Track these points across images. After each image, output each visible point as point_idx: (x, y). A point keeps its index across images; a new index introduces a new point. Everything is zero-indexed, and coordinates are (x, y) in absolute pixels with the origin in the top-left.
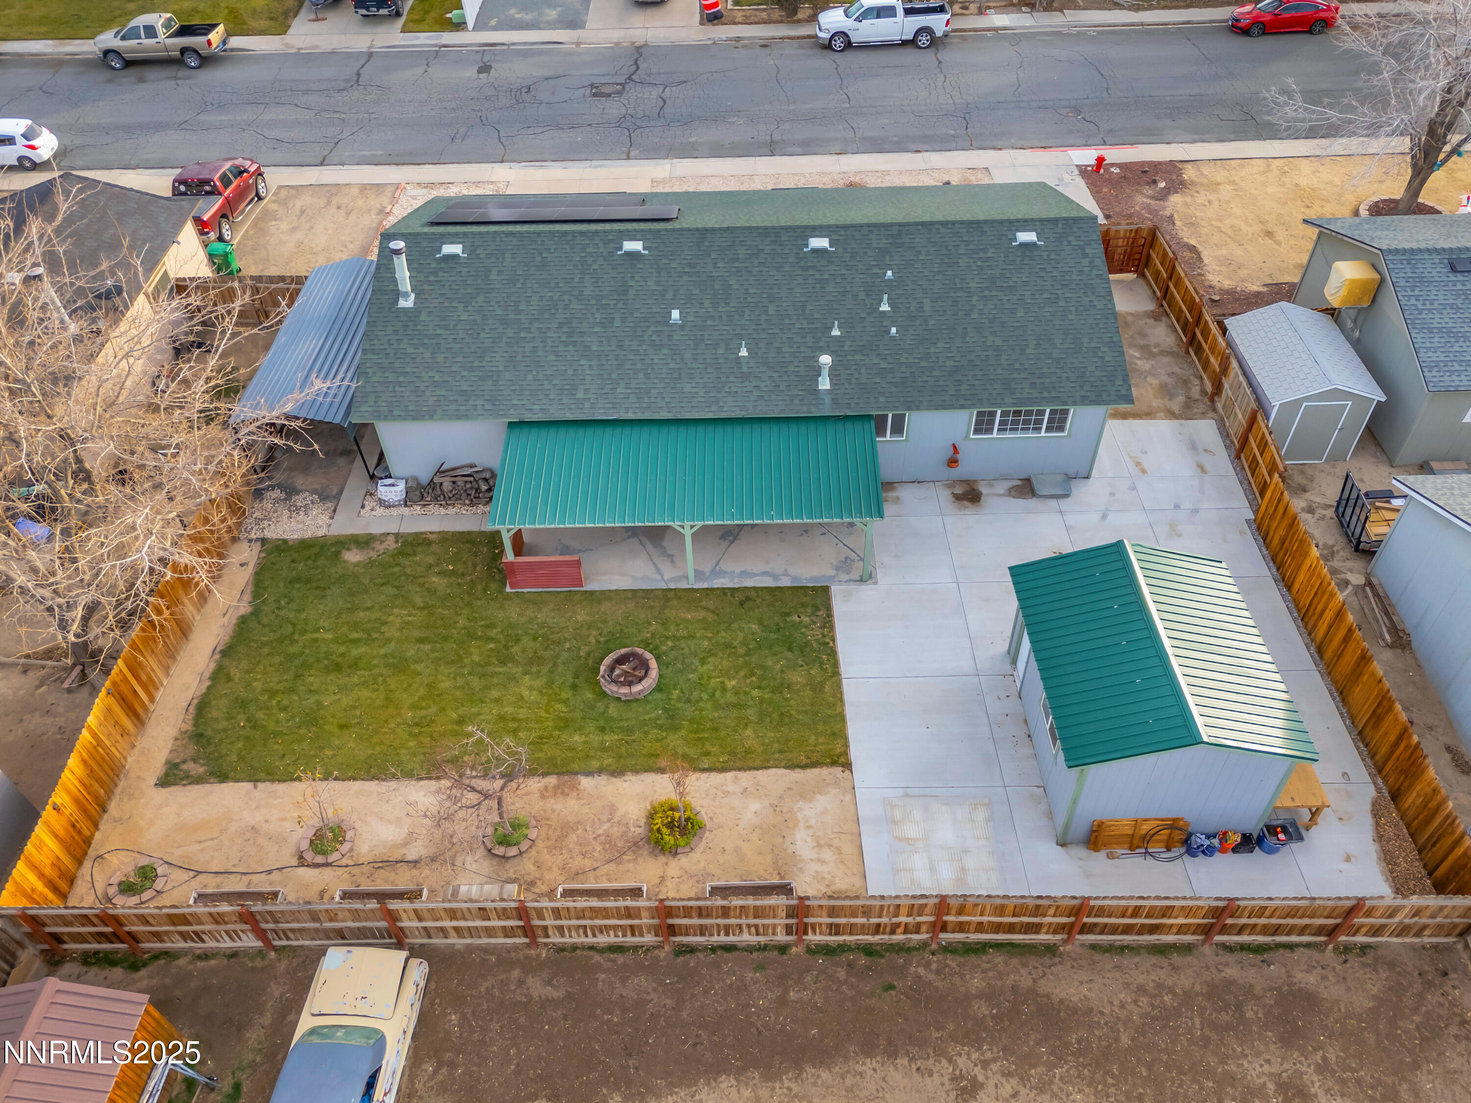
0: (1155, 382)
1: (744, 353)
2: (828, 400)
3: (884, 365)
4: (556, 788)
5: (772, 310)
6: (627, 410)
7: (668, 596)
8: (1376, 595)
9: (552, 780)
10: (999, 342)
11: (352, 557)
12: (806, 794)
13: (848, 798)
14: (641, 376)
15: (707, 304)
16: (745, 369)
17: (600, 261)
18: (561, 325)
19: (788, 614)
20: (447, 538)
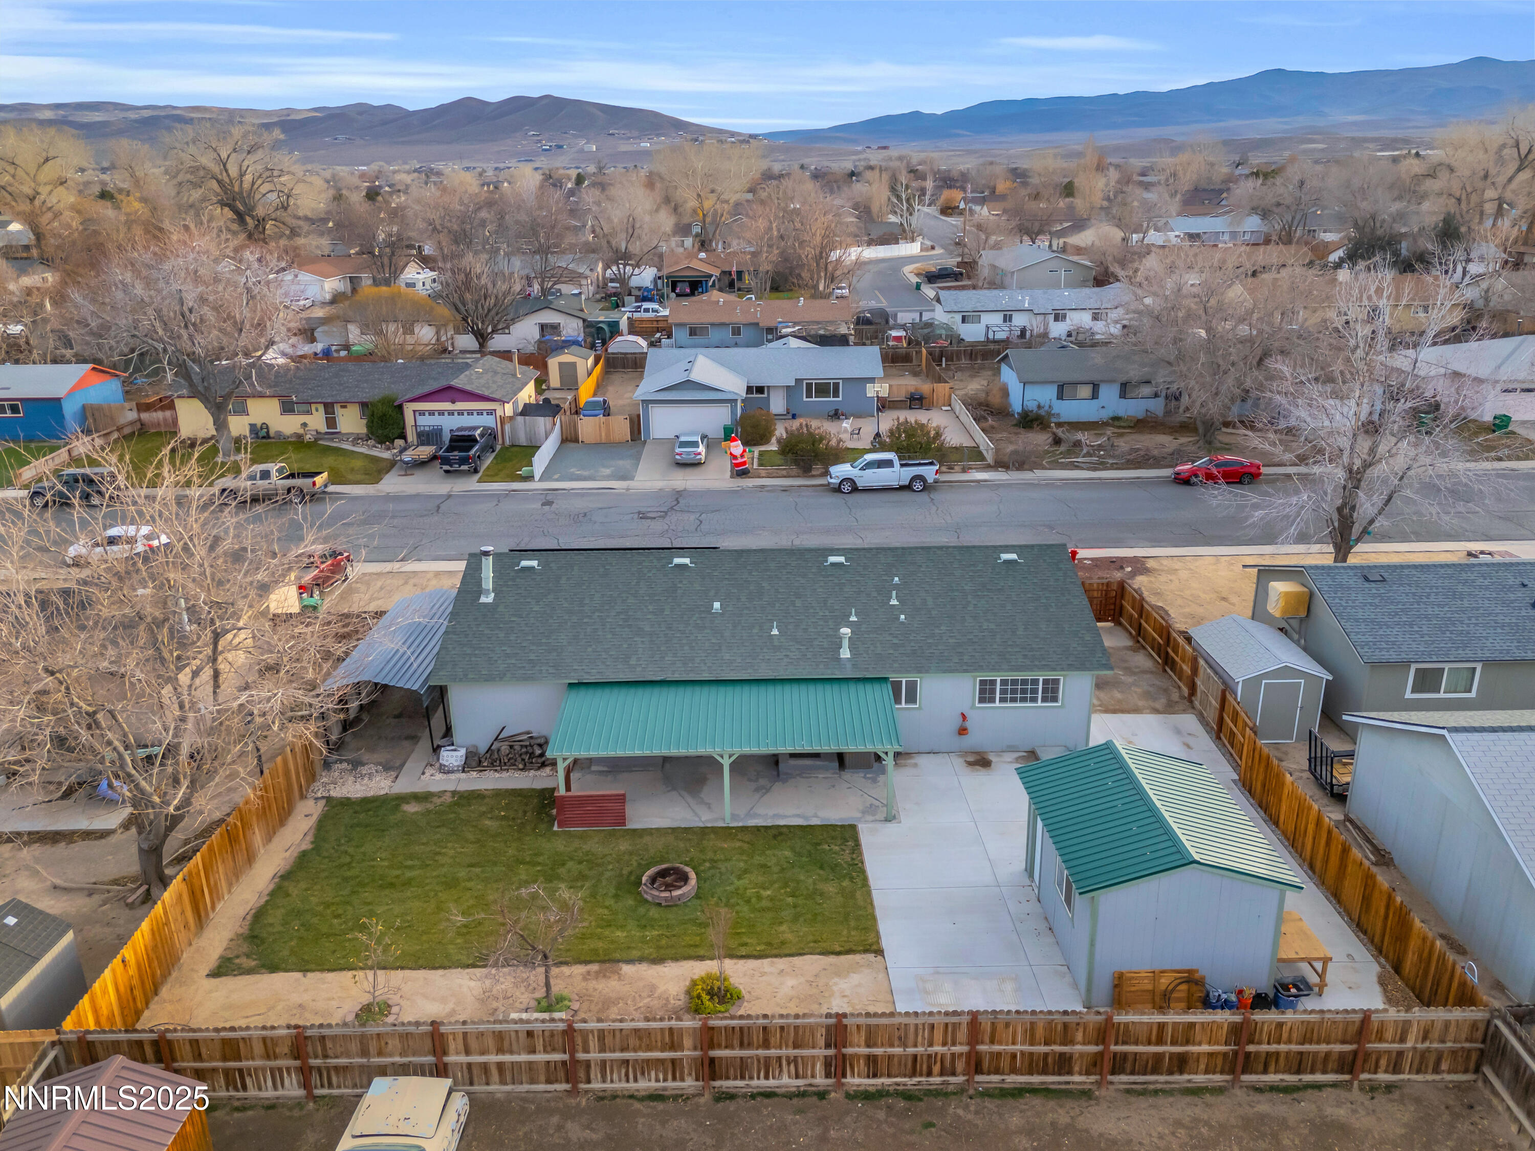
0: (1139, 690)
1: (775, 632)
2: (849, 666)
3: (895, 641)
4: (597, 973)
5: (798, 603)
6: (674, 672)
7: (704, 832)
8: (1356, 827)
9: (594, 967)
10: (992, 626)
11: (411, 808)
12: (839, 973)
13: (881, 976)
14: (686, 648)
15: (743, 599)
16: (776, 643)
17: (654, 571)
18: (619, 613)
19: (819, 844)
20: (498, 794)
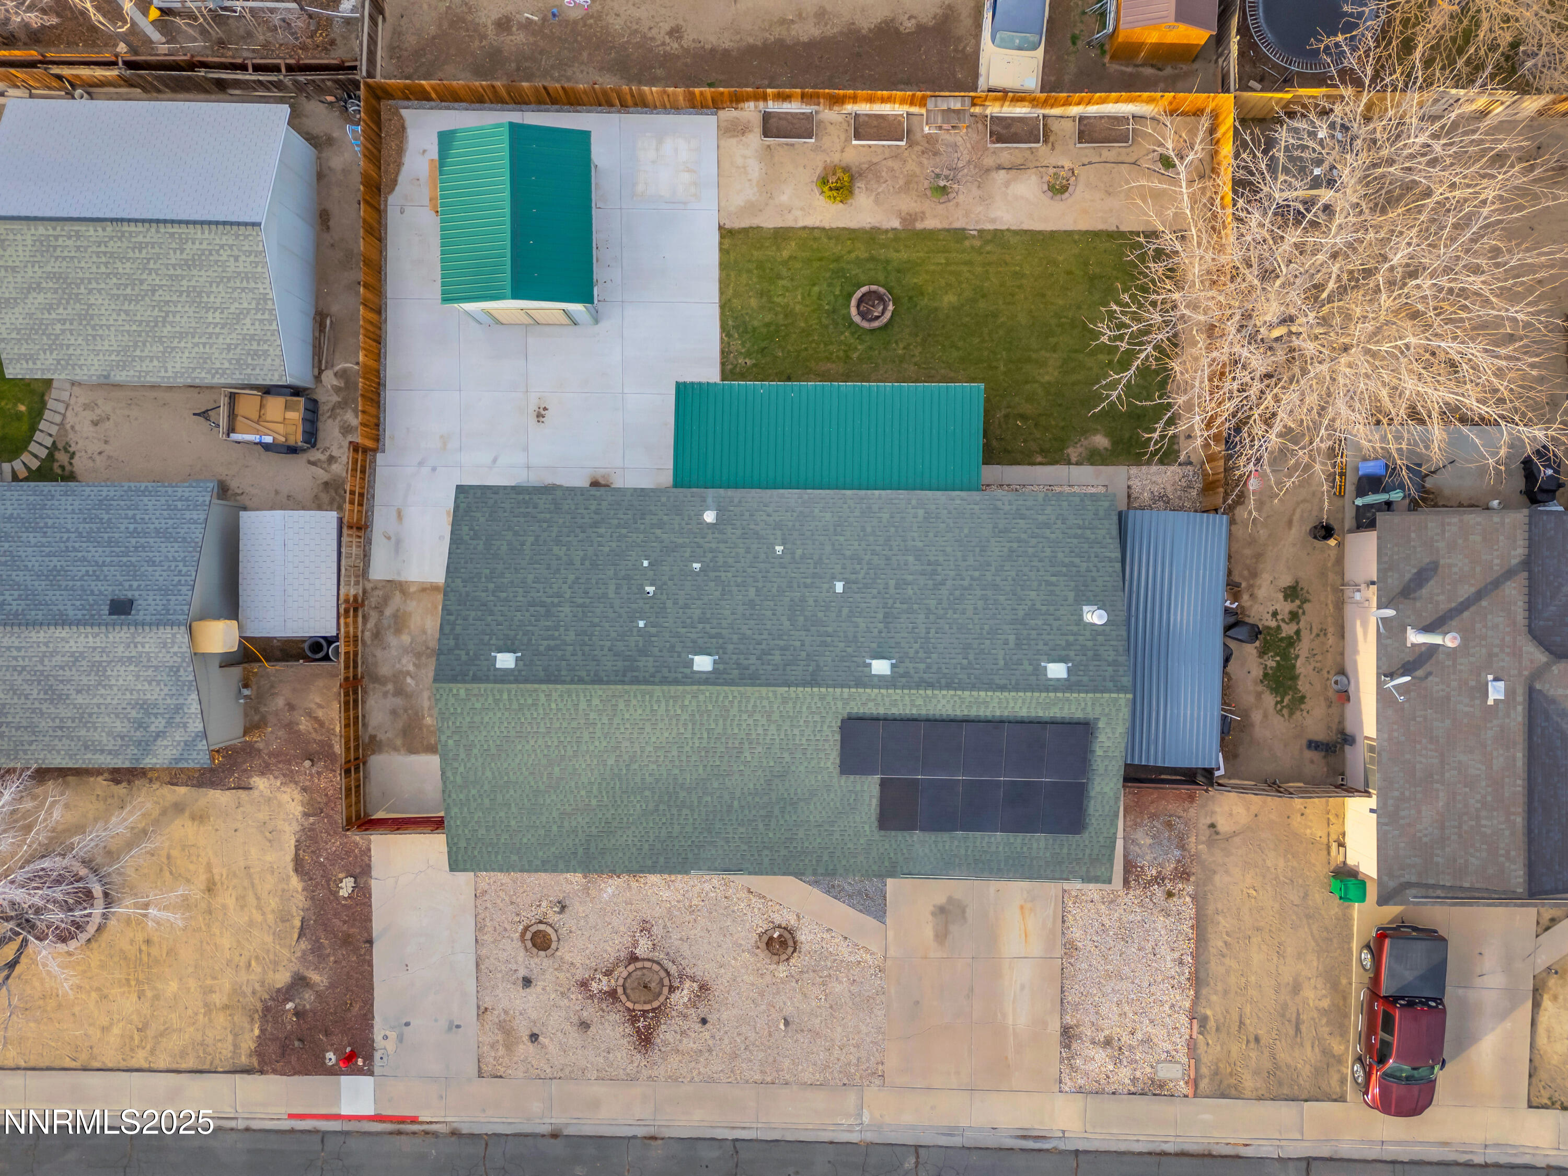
1: (779, 549)
2: (710, 500)
3: (658, 532)
4: (915, 220)
5: (752, 592)
6: (880, 498)
8: (320, 362)
9: (919, 226)
11: (1101, 441)
12: (751, 208)
14: (869, 530)
15: (811, 601)
16: (779, 533)
17: (911, 652)
19: (755, 365)
